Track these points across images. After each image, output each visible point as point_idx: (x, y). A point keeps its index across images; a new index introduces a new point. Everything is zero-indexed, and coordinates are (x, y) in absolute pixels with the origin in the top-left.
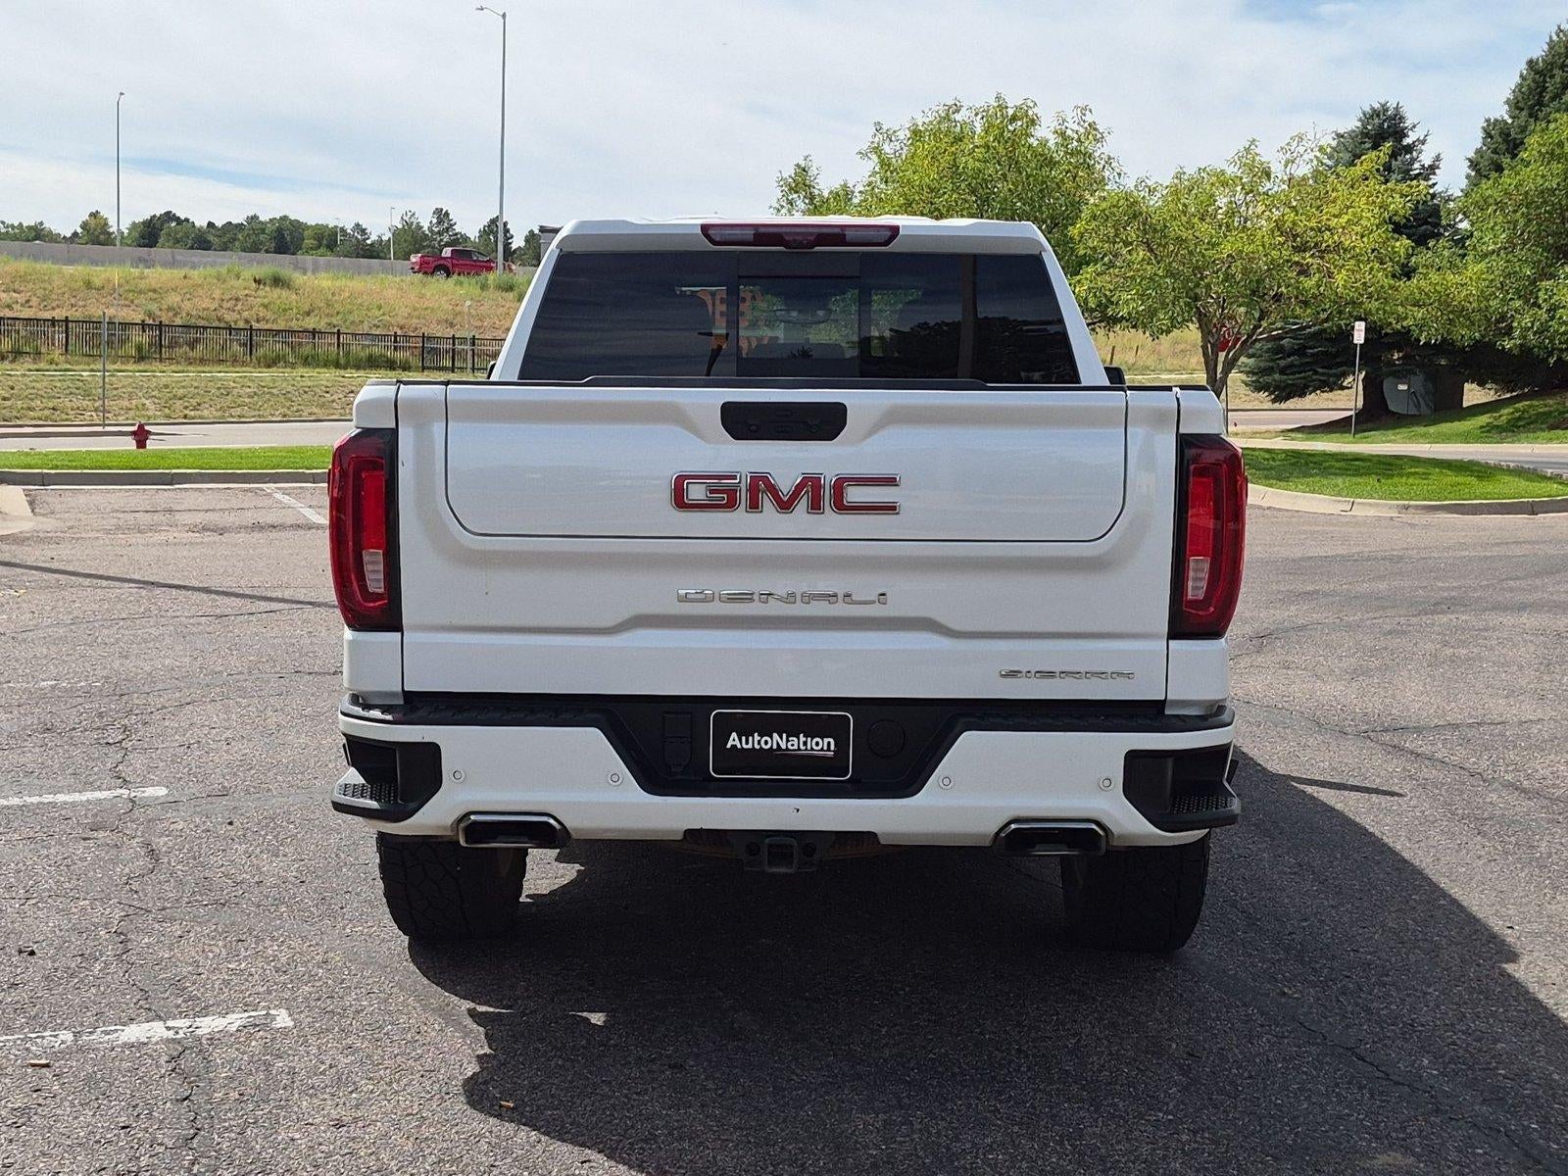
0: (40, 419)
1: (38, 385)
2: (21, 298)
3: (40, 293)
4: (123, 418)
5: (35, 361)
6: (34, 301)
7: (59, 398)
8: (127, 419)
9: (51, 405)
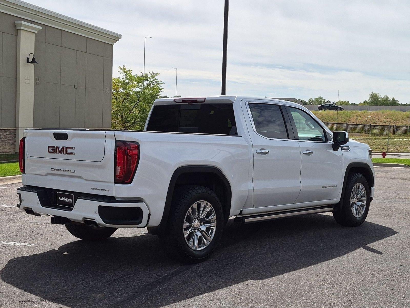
0: (378, 151)
1: (381, 142)
2: (389, 120)
3: (394, 119)
4: (400, 151)
5: (385, 136)
6: (392, 121)
7: (385, 145)
8: (401, 151)
9: (382, 147)
